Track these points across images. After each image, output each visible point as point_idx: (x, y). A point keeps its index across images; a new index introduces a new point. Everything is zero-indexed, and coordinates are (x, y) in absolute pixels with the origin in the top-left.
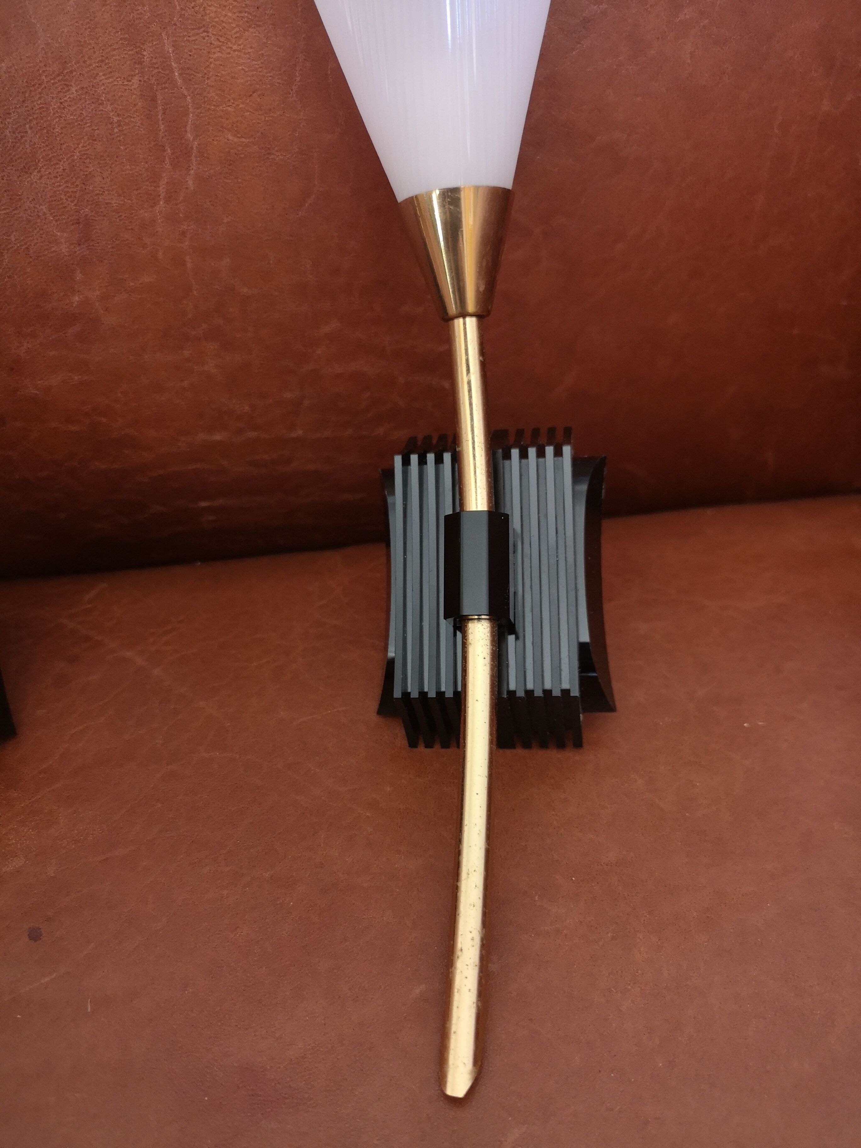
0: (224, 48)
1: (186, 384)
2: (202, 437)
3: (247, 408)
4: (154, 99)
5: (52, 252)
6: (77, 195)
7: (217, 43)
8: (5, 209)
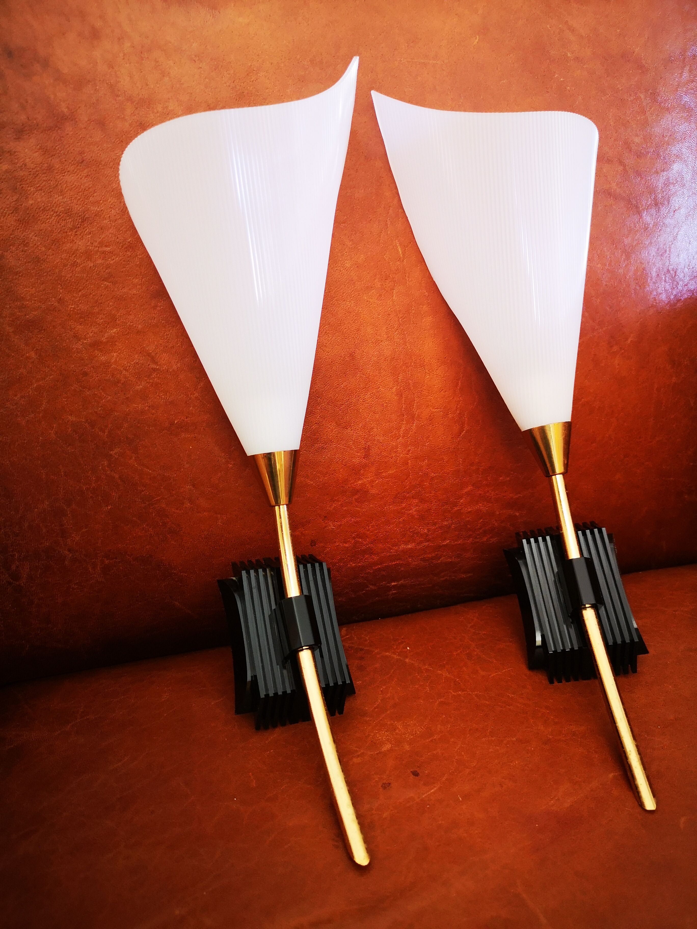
0: (431, 374)
1: (401, 520)
2: (402, 546)
3: (426, 531)
4: (401, 396)
5: (352, 462)
6: (366, 437)
7: (428, 372)
8: (335, 444)
